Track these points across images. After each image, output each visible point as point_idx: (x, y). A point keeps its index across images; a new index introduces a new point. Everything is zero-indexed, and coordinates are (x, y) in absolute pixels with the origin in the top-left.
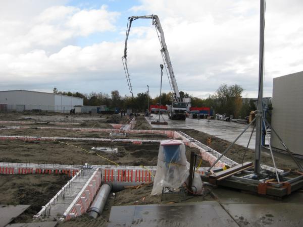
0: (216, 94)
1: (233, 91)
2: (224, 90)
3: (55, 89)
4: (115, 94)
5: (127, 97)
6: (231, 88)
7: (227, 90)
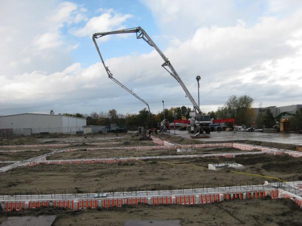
0: (226, 106)
1: (243, 102)
2: (233, 101)
3: (52, 111)
4: (113, 112)
5: (129, 115)
6: (241, 99)
7: (237, 101)
